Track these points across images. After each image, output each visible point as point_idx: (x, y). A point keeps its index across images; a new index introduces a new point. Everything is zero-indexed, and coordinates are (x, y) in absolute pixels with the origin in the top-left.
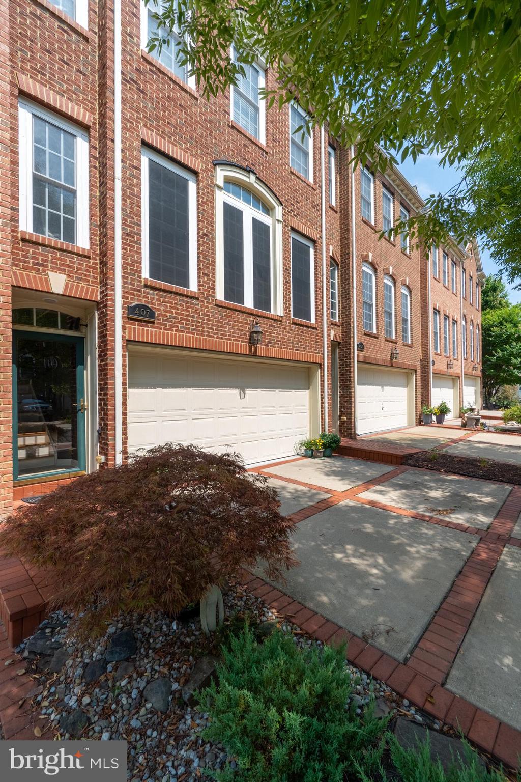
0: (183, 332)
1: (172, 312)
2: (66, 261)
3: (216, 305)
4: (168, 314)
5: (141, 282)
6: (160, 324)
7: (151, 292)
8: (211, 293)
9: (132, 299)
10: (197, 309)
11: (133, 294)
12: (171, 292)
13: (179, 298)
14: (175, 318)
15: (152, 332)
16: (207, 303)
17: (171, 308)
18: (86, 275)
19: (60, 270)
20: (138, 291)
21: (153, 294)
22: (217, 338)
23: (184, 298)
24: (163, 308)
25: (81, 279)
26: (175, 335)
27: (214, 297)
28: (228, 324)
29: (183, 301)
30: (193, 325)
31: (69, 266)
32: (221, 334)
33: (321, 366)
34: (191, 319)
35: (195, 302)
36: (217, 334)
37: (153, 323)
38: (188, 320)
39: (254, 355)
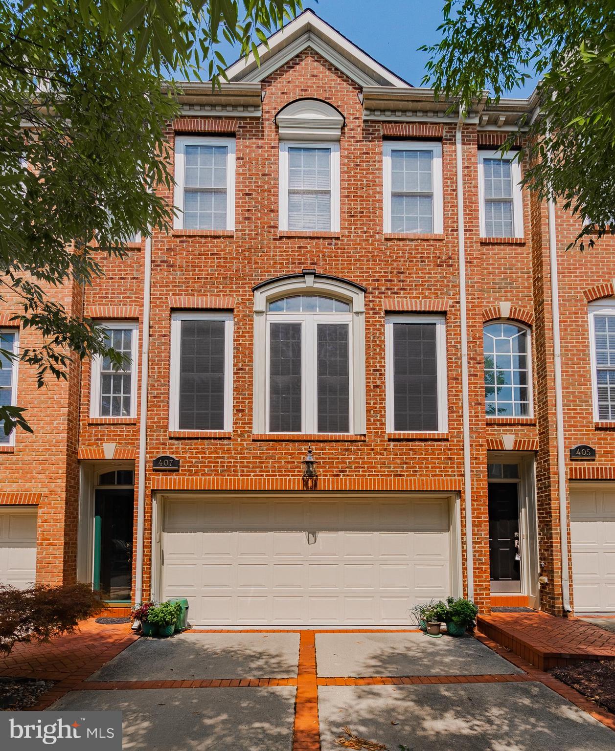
0: (210, 475)
1: (198, 458)
2: (117, 432)
3: (254, 440)
4: (194, 460)
5: (166, 435)
6: (185, 471)
7: (176, 442)
8: (247, 429)
9: (157, 453)
10: (229, 449)
11: (159, 448)
12: (197, 438)
13: (206, 442)
14: (201, 462)
15: (175, 479)
16: (242, 440)
17: (197, 453)
18: (132, 440)
19: (113, 440)
20: (163, 444)
21: (179, 444)
22: (254, 476)
23: (212, 441)
24: (188, 455)
25: (128, 444)
26: (201, 479)
27: (251, 432)
28: (271, 458)
29: (211, 444)
30: (223, 467)
31: (119, 436)
32: (260, 471)
33: (459, 493)
34: (220, 460)
35: (226, 442)
36: (255, 471)
37: (178, 471)
38: (218, 462)
39: (314, 489)
